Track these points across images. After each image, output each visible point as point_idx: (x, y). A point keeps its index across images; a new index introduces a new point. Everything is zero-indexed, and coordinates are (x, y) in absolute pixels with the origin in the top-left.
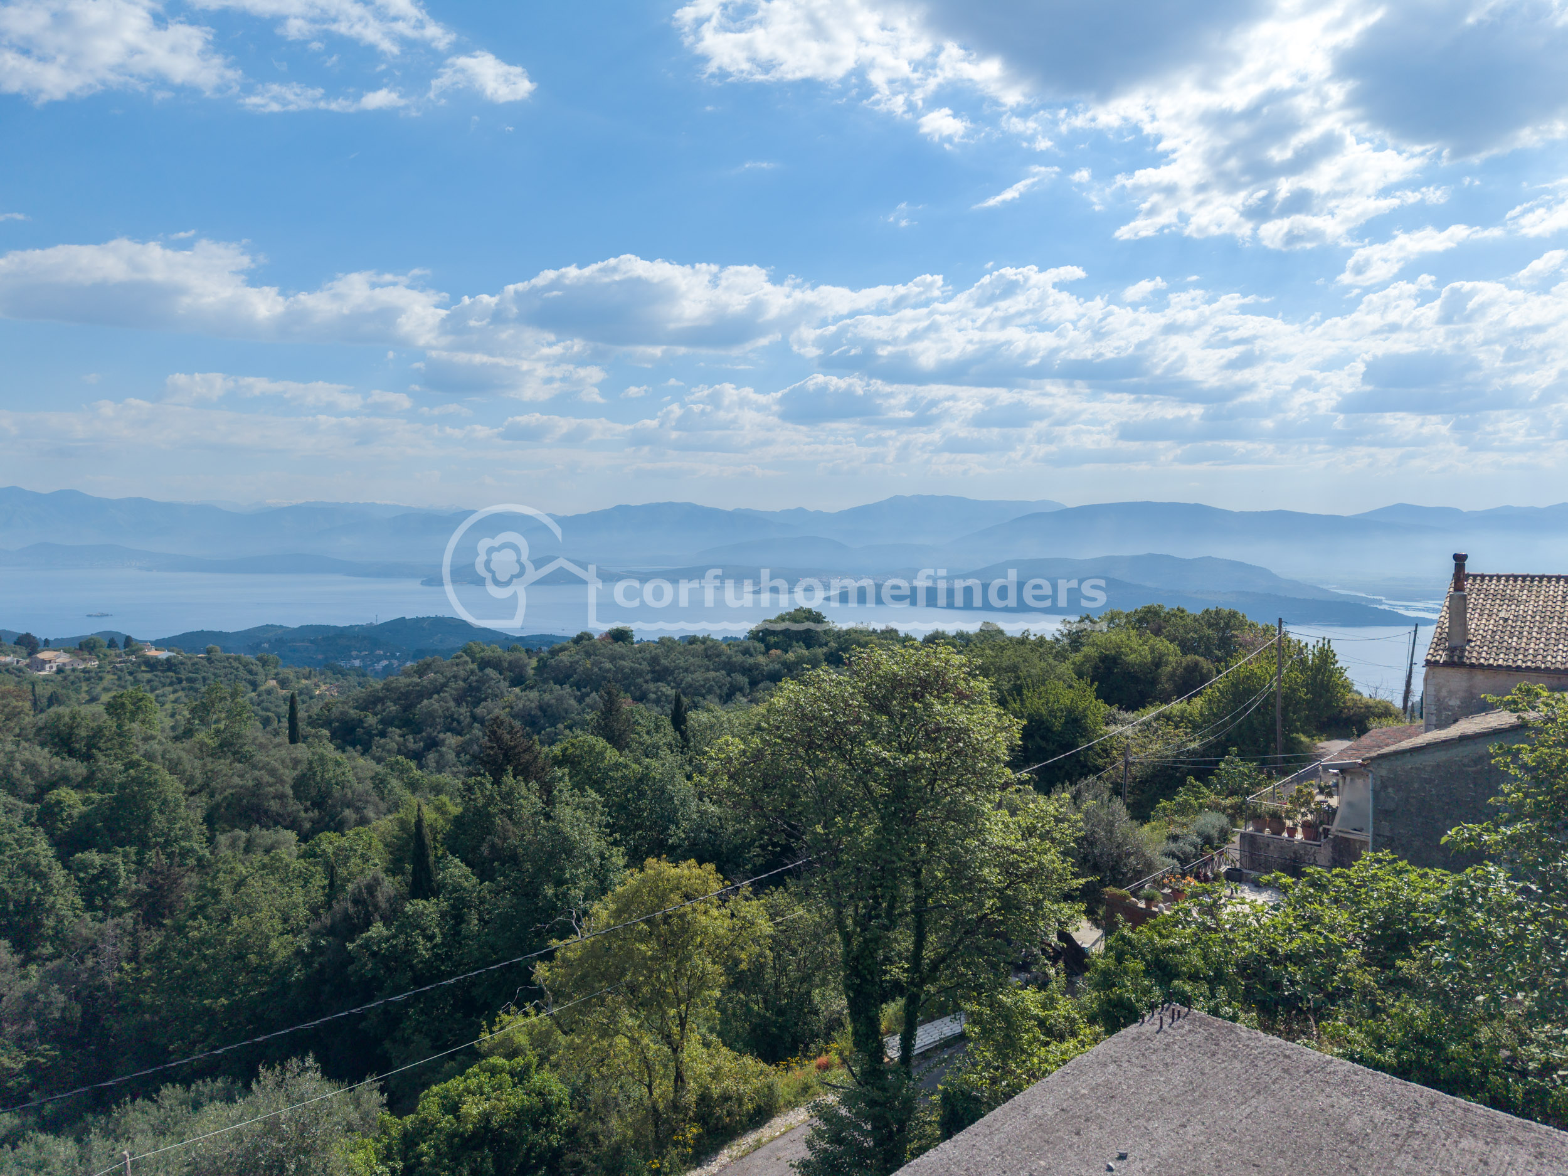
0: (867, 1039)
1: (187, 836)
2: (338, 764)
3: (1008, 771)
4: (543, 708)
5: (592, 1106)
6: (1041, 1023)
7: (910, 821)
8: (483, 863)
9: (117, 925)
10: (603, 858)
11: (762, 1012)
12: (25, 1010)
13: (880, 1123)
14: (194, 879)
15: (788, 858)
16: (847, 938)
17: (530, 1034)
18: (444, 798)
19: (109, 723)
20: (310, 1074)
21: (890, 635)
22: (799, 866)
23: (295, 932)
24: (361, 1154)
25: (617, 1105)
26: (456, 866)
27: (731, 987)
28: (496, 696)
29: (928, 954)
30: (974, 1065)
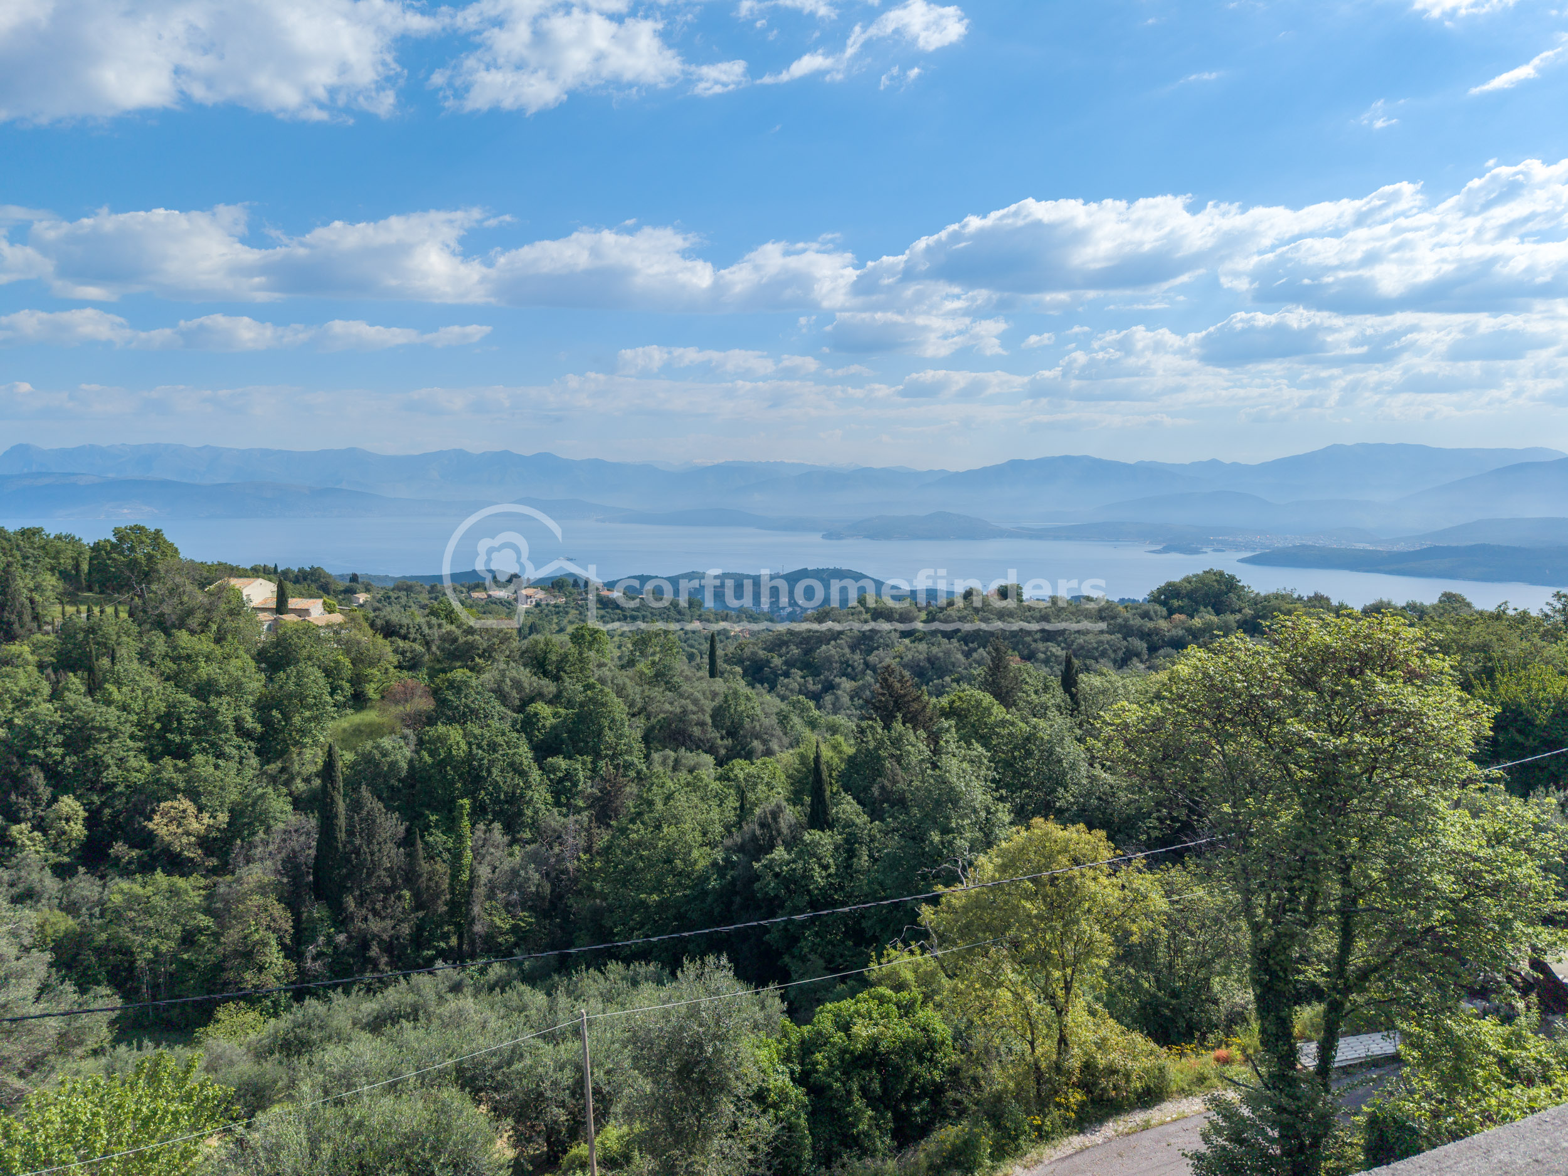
0: (1277, 1040)
1: (629, 752)
2: (748, 699)
3: (1471, 765)
4: (931, 660)
5: (975, 1052)
6: (1503, 1061)
7: (1341, 811)
8: (874, 803)
9: (576, 821)
10: (989, 813)
11: (1153, 990)
12: (511, 881)
13: (1288, 1132)
14: (632, 789)
15: (1187, 836)
16: (1256, 928)
17: (915, 972)
18: (840, 738)
19: (573, 650)
20: (725, 972)
21: (1318, 602)
22: (1200, 845)
23: (713, 845)
24: (765, 1052)
25: (998, 1054)
26: (848, 803)
27: (1119, 959)
28: (887, 646)
29: (1356, 961)
30: (1411, 1092)
